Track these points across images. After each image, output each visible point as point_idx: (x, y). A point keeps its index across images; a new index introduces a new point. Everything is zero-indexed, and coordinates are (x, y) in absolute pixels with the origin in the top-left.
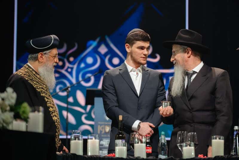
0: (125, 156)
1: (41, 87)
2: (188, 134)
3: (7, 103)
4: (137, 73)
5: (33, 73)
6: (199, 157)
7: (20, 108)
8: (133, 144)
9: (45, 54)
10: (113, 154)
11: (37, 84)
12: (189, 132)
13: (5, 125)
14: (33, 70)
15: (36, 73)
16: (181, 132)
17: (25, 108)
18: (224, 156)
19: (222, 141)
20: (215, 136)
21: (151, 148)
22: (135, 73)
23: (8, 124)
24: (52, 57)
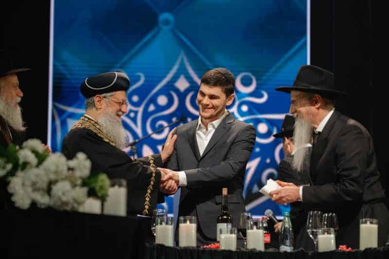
0: (233, 248)
2: (324, 215)
3: (78, 174)
5: (97, 126)
6: (341, 250)
7: (96, 182)
8: (245, 230)
9: (105, 97)
10: (215, 245)
12: (324, 213)
13: (76, 205)
16: (313, 213)
17: (103, 181)
18: (379, 249)
19: (375, 226)
20: (364, 220)
21: (269, 235)
23: (80, 203)
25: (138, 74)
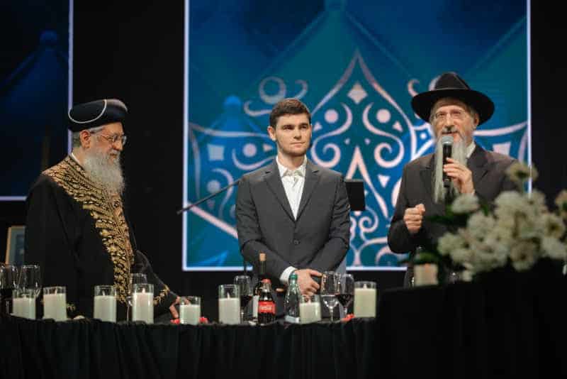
1: (90, 193)
4: (295, 179)
5: (77, 169)
9: (93, 133)
11: (82, 188)
14: (77, 164)
15: (82, 169)
19: (373, 291)
20: (359, 282)
22: (291, 179)
24: (107, 139)
25: (301, 81)
